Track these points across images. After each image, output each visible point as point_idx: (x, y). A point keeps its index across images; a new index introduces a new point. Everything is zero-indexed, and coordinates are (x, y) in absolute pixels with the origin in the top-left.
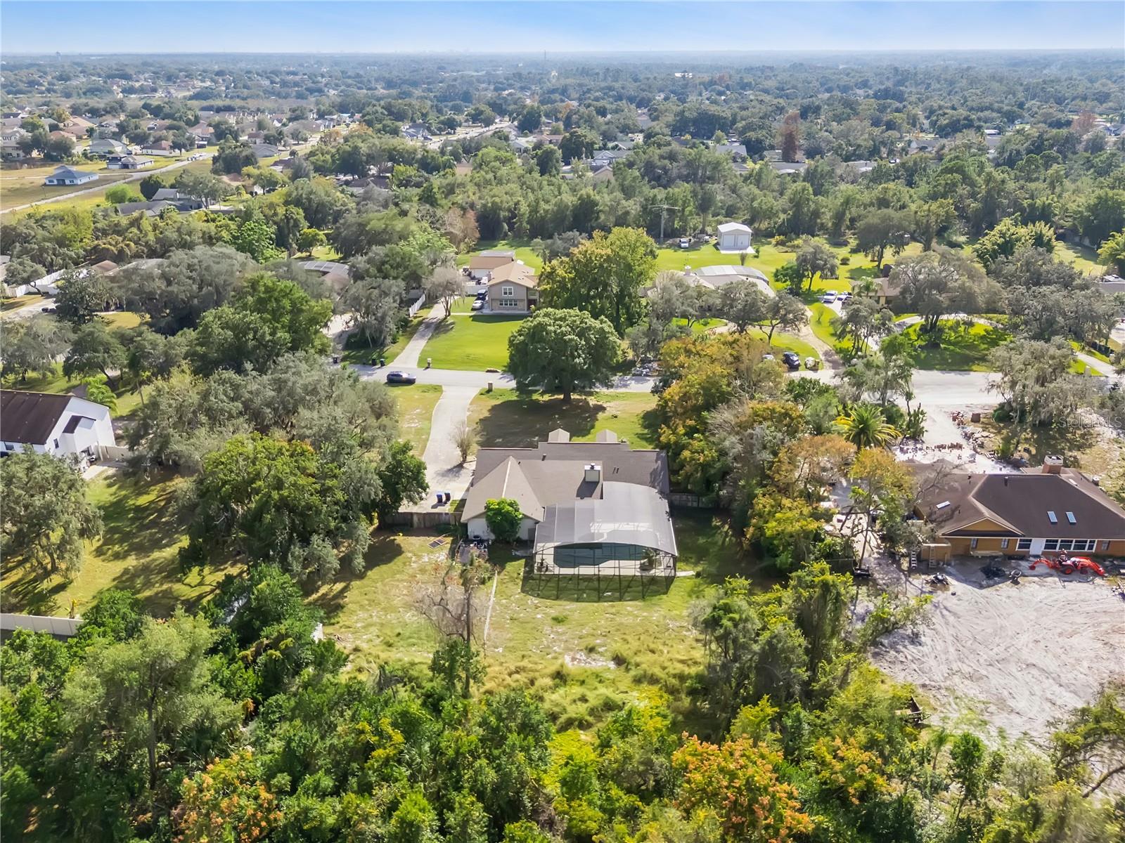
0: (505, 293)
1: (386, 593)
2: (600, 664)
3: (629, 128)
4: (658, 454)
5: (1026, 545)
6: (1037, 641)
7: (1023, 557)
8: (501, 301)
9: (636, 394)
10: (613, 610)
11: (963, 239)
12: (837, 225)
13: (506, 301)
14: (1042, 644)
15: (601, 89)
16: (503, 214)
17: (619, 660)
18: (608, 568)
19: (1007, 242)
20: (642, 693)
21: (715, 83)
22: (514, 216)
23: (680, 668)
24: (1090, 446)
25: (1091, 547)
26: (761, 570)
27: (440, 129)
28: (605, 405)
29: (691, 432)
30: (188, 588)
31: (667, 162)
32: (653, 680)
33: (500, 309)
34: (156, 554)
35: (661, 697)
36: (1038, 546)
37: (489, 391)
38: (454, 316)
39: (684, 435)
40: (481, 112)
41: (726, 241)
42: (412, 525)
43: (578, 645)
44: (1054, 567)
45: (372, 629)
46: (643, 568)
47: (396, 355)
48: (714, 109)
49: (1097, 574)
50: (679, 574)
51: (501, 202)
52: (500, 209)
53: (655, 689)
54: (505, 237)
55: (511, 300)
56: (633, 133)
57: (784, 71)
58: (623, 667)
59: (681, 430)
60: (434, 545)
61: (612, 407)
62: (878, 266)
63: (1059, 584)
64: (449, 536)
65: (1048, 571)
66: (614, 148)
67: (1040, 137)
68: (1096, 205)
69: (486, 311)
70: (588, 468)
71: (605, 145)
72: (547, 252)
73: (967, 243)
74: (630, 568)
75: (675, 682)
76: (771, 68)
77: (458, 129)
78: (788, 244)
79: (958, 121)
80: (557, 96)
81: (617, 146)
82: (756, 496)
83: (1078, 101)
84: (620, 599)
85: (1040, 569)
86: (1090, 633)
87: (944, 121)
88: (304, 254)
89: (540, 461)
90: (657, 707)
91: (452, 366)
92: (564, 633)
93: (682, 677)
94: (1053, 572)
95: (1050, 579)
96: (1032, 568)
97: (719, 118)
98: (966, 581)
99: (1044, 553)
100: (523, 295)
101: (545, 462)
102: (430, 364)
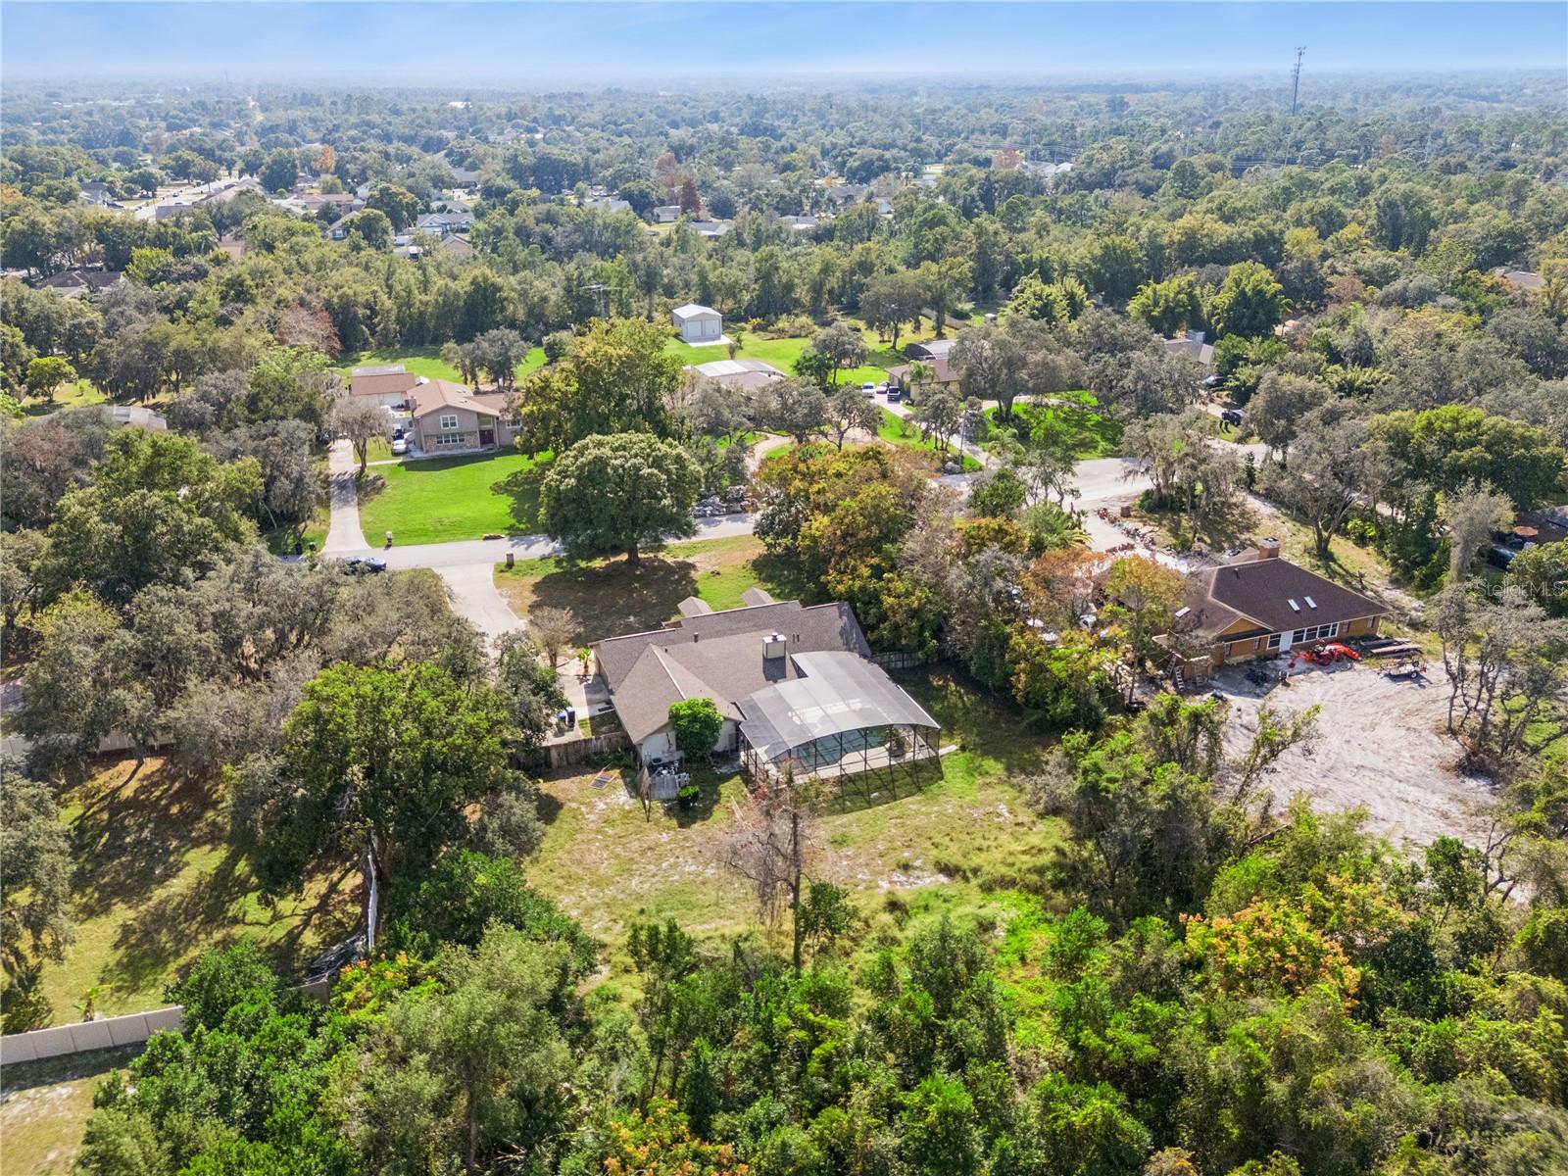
0: (446, 425)
1: (579, 862)
2: (928, 881)
3: (443, 181)
4: (839, 607)
5: (1275, 642)
6: (1348, 742)
7: (1277, 656)
8: (439, 437)
9: (717, 541)
10: (896, 813)
11: (968, 306)
12: (816, 300)
13: (447, 436)
14: (1354, 743)
15: (356, 126)
16: (361, 312)
17: (949, 871)
18: (853, 763)
19: (1045, 305)
20: (1002, 901)
21: (516, 116)
22: (374, 313)
23: (1029, 861)
24: (1256, 526)
25: (1333, 633)
26: (1030, 726)
27: (130, 191)
28: (690, 560)
29: (877, 572)
30: (257, 929)
31: (547, 226)
32: (1007, 883)
33: (437, 449)
34: (159, 894)
35: (1027, 900)
36: (1286, 641)
37: (510, 565)
38: (374, 468)
39: (871, 577)
40: (187, 163)
41: (689, 330)
42: (548, 764)
43: (884, 865)
44: (1312, 661)
45: (597, 914)
46: (892, 754)
47: (323, 535)
48: (555, 152)
49: (1352, 659)
50: (941, 752)
51: (355, 294)
52: (356, 304)
53: (1013, 893)
54: (366, 345)
55: (453, 435)
56: (449, 188)
57: (600, 99)
58: (958, 878)
59: (866, 572)
60: (600, 783)
61: (703, 565)
62: (894, 347)
63: (1326, 677)
64: (613, 768)
65: (1306, 666)
66: (441, 210)
67: (987, 178)
68: (1103, 256)
69: (418, 455)
70: (769, 640)
71: (427, 206)
72: (467, 362)
73: (975, 311)
74: (879, 757)
75: (1034, 878)
76: (580, 95)
77: (159, 190)
78: (771, 328)
79: (871, 162)
80: (285, 137)
81: (445, 207)
82: (1009, 636)
83: (977, 135)
84: (895, 798)
85: (1300, 665)
86: (1386, 721)
87: (853, 163)
88: (40, 400)
89: (692, 643)
90: (1033, 913)
91: (424, 539)
92: (857, 856)
93: (1040, 871)
94: (1311, 666)
95: (1313, 674)
96: (1292, 666)
97: (567, 164)
98: (1240, 694)
99: (1292, 648)
100: (473, 425)
101: (701, 643)
102: (390, 540)
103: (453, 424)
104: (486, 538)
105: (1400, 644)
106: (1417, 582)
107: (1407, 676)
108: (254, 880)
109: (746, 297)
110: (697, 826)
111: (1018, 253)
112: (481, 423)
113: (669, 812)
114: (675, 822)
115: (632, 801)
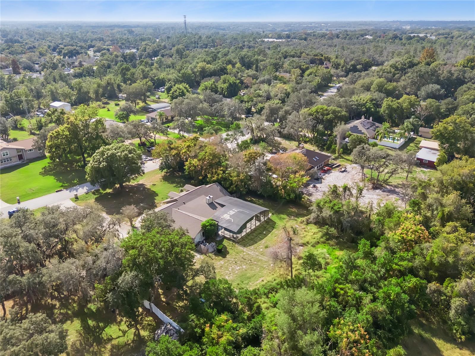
4: (215, 184)
8: (2, 160)
10: (274, 235)
13: (5, 159)
17: (301, 245)
25: (323, 165)
33: (2, 165)
37: (77, 198)
44: (324, 172)
49: (330, 170)
50: (269, 216)
58: (305, 246)
65: (323, 174)
70: (208, 198)
84: (270, 231)
89: (184, 205)
96: (320, 174)
100: (15, 153)
101: (187, 204)
102: (19, 200)
103: (7, 155)
104: (57, 192)
105: (336, 164)
106: (326, 149)
107: (344, 171)
108: (101, 324)
109: (73, 98)
110: (227, 256)
111: (154, 77)
112: (18, 152)
113: (215, 255)
114: (220, 258)
115: (202, 256)
